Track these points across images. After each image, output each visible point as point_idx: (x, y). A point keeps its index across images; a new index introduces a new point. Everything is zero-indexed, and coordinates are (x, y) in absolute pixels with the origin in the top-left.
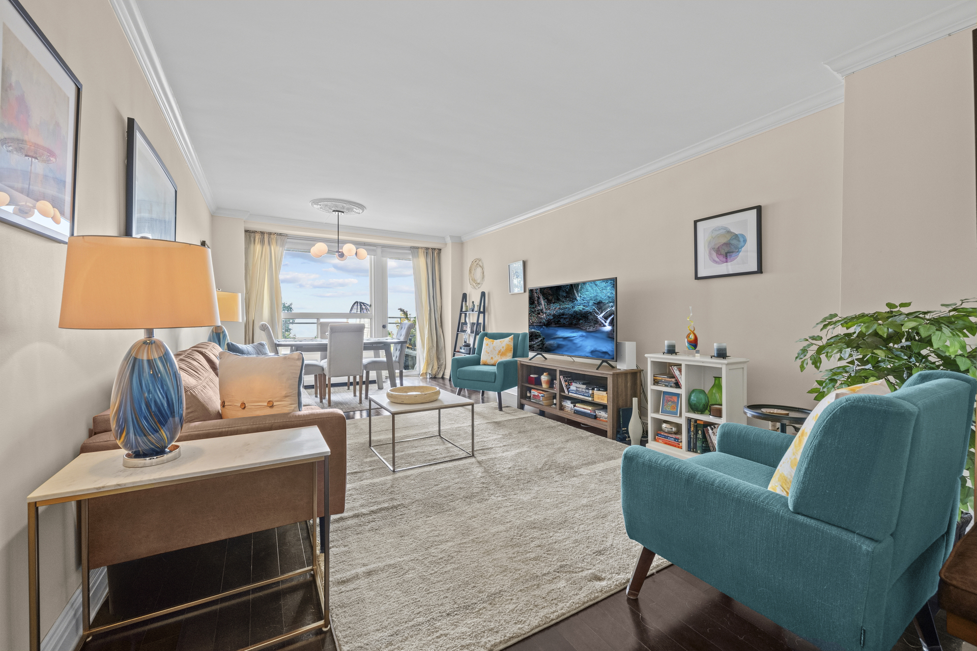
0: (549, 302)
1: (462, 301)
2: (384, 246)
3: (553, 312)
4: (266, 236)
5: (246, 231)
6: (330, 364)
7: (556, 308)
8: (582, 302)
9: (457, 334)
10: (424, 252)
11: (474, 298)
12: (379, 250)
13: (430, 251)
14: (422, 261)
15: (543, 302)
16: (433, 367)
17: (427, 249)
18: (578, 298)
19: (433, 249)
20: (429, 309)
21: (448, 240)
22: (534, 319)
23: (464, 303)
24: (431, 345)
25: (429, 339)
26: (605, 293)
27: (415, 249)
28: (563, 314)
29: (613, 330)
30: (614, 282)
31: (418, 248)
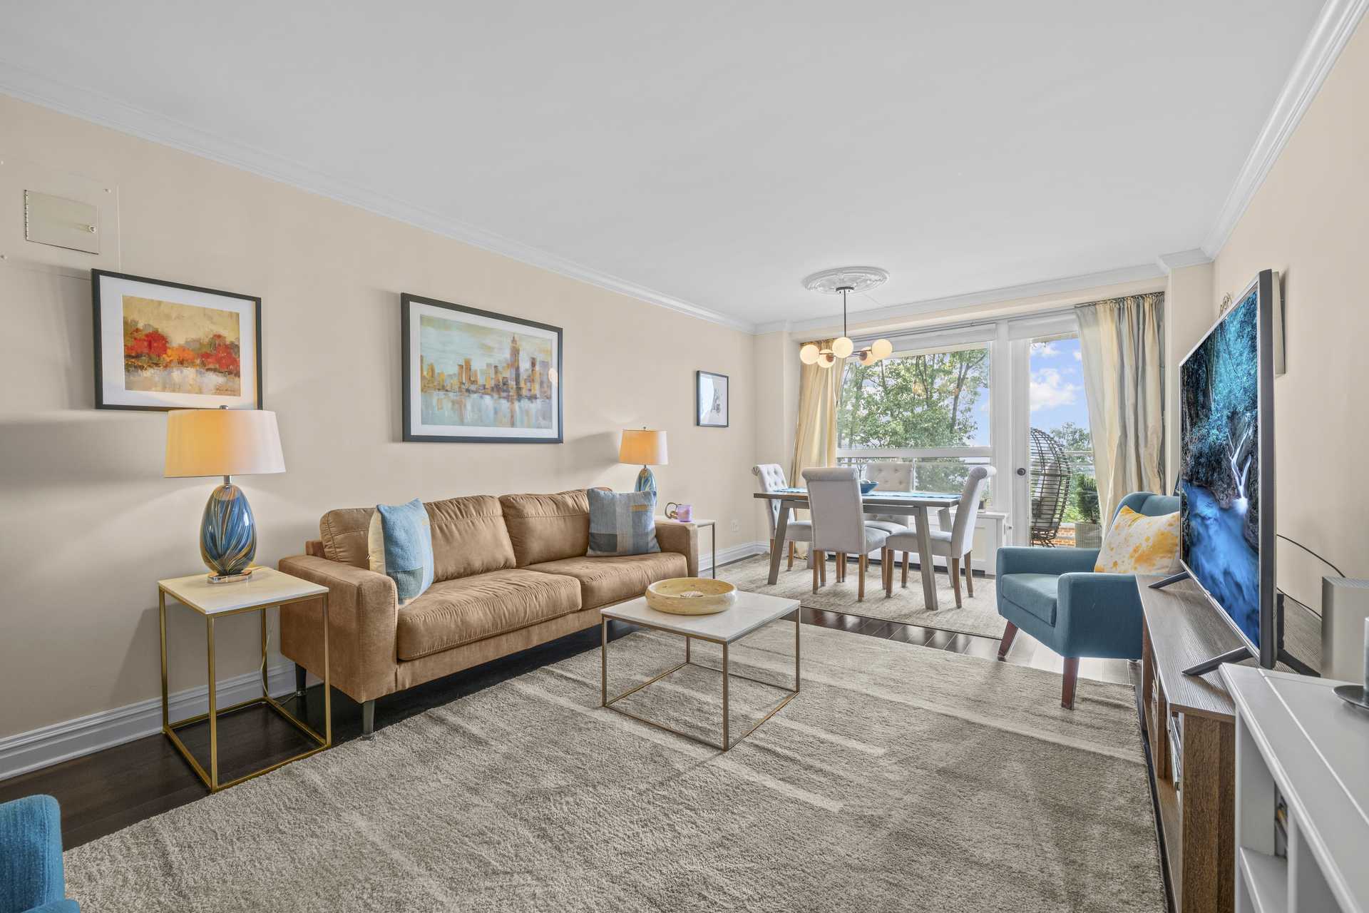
0: (1191, 421)
2: (1011, 319)
5: (802, 345)
8: (1217, 414)
10: (1113, 311)
12: (1003, 328)
13: (1130, 303)
14: (1105, 332)
15: (1188, 425)
17: (1120, 301)
18: (1213, 407)
19: (1139, 298)
22: (1184, 465)
27: (1087, 309)
28: (1201, 454)
31: (1094, 304)
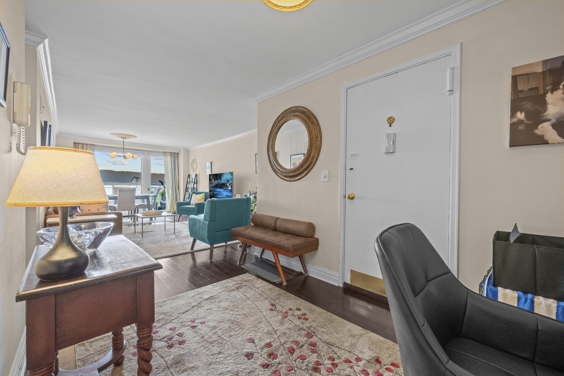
0: (215, 180)
1: (188, 178)
2: (148, 151)
3: (216, 183)
4: (85, 146)
5: (74, 143)
6: (119, 205)
7: (216, 182)
8: (223, 180)
9: (185, 193)
10: (170, 154)
11: (193, 176)
12: (146, 153)
13: (173, 154)
14: (169, 158)
15: (213, 180)
16: (174, 208)
17: (171, 153)
18: (222, 179)
19: (175, 153)
20: (172, 181)
21: (182, 149)
22: (211, 185)
23: (189, 179)
24: (173, 198)
25: (172, 195)
26: (229, 177)
27: (165, 153)
28: (218, 184)
29: (231, 189)
30: (232, 174)
31: (167, 152)
